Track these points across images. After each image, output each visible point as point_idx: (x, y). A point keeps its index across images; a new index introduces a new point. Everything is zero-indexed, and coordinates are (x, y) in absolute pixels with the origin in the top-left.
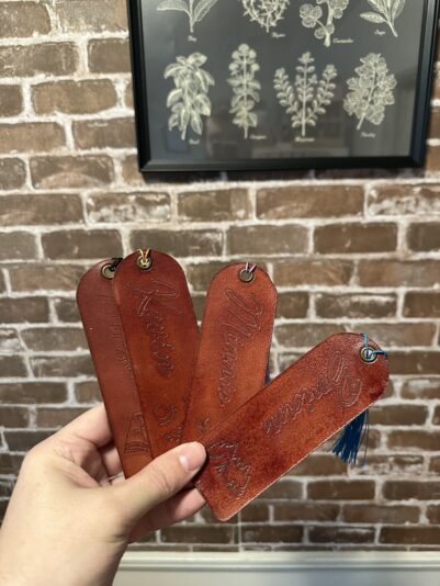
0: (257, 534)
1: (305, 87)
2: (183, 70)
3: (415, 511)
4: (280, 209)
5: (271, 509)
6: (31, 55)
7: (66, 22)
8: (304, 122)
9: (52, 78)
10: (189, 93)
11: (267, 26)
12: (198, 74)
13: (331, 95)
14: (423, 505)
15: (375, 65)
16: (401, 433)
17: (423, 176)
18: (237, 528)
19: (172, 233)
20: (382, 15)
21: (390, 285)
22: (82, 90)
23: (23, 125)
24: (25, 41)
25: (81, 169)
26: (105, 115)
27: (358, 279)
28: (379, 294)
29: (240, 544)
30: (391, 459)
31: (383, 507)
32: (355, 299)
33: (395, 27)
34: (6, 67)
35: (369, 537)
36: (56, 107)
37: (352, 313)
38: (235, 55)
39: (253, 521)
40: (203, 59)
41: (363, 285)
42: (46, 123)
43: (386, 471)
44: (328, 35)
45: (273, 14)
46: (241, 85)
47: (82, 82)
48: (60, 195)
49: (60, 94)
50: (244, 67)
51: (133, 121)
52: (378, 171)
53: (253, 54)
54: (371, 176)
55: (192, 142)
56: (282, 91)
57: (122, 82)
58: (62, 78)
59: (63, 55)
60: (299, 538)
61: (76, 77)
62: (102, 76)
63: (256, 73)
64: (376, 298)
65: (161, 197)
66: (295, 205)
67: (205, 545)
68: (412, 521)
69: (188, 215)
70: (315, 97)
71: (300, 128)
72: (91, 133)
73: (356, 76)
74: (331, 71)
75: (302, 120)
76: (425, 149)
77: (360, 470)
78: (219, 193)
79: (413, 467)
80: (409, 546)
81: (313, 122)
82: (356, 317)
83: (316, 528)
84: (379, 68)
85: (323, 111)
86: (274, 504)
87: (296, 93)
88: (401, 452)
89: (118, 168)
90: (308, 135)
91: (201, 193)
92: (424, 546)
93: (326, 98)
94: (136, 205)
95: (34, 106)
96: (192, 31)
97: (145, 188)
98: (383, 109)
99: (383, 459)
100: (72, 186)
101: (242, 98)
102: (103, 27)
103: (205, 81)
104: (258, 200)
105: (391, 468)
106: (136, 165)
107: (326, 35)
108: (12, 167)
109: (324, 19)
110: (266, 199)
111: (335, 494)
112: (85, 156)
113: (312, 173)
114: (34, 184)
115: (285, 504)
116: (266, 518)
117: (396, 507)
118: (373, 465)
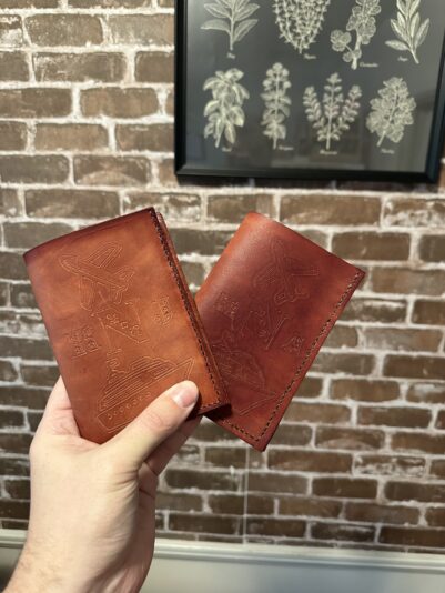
0: (262, 527)
1: (332, 104)
2: (221, 83)
3: (414, 513)
4: (302, 215)
5: (277, 503)
6: (83, 62)
7: (117, 35)
8: (329, 136)
9: (101, 84)
10: (226, 105)
11: (300, 47)
12: (235, 88)
13: (355, 113)
14: (423, 507)
15: (397, 88)
16: (405, 435)
17: (436, 192)
18: (242, 520)
19: (201, 232)
20: (406, 44)
21: (400, 292)
22: (127, 96)
23: (70, 125)
24: (78, 50)
25: (120, 169)
26: (146, 120)
27: (371, 285)
28: (390, 300)
29: (245, 536)
30: (394, 460)
31: (384, 507)
32: (368, 304)
33: (417, 54)
34: (59, 72)
35: (369, 536)
36: (101, 111)
37: (364, 317)
38: (270, 73)
39: (258, 513)
40: (240, 74)
41: (376, 290)
42: (91, 125)
43: (389, 471)
44: (355, 59)
45: (306, 38)
46: (273, 100)
47: (128, 89)
48: (99, 192)
49: (106, 99)
50: (277, 84)
51: (172, 127)
52: (395, 185)
53: (285, 72)
54: (389, 189)
55: (224, 149)
56: (310, 107)
57: (164, 91)
58: (110, 85)
59: (112, 64)
60: (301, 533)
61: (122, 85)
62: (147, 85)
63: (288, 90)
64: (388, 304)
65: (193, 199)
66: (316, 212)
67: (211, 535)
68: (411, 523)
69: (216, 217)
70: (340, 114)
71: (324, 142)
72: (132, 137)
73: (379, 97)
74: (356, 91)
75: (327, 135)
76: (439, 166)
77: (363, 469)
78: (247, 197)
79: (415, 469)
80: (407, 547)
81: (337, 137)
82: (368, 321)
83: (319, 524)
84: (401, 91)
85: (347, 127)
86: (279, 498)
87: (323, 110)
88: (405, 453)
89: (155, 170)
90: (332, 149)
91: (230, 197)
92: (422, 548)
93: (351, 115)
94: (168, 205)
95: (81, 109)
96: (231, 48)
97: (178, 189)
98: (402, 128)
99: (387, 459)
100: (111, 184)
101: (273, 112)
102: (151, 41)
103: (240, 94)
104: (282, 205)
105: (394, 469)
106: (172, 169)
107: (354, 59)
108: (56, 163)
109: (352, 44)
110: (290, 205)
111: (339, 491)
112: (125, 157)
113: (334, 183)
114: (75, 180)
115: (290, 498)
116: (271, 511)
117: (396, 508)
118: (376, 465)
